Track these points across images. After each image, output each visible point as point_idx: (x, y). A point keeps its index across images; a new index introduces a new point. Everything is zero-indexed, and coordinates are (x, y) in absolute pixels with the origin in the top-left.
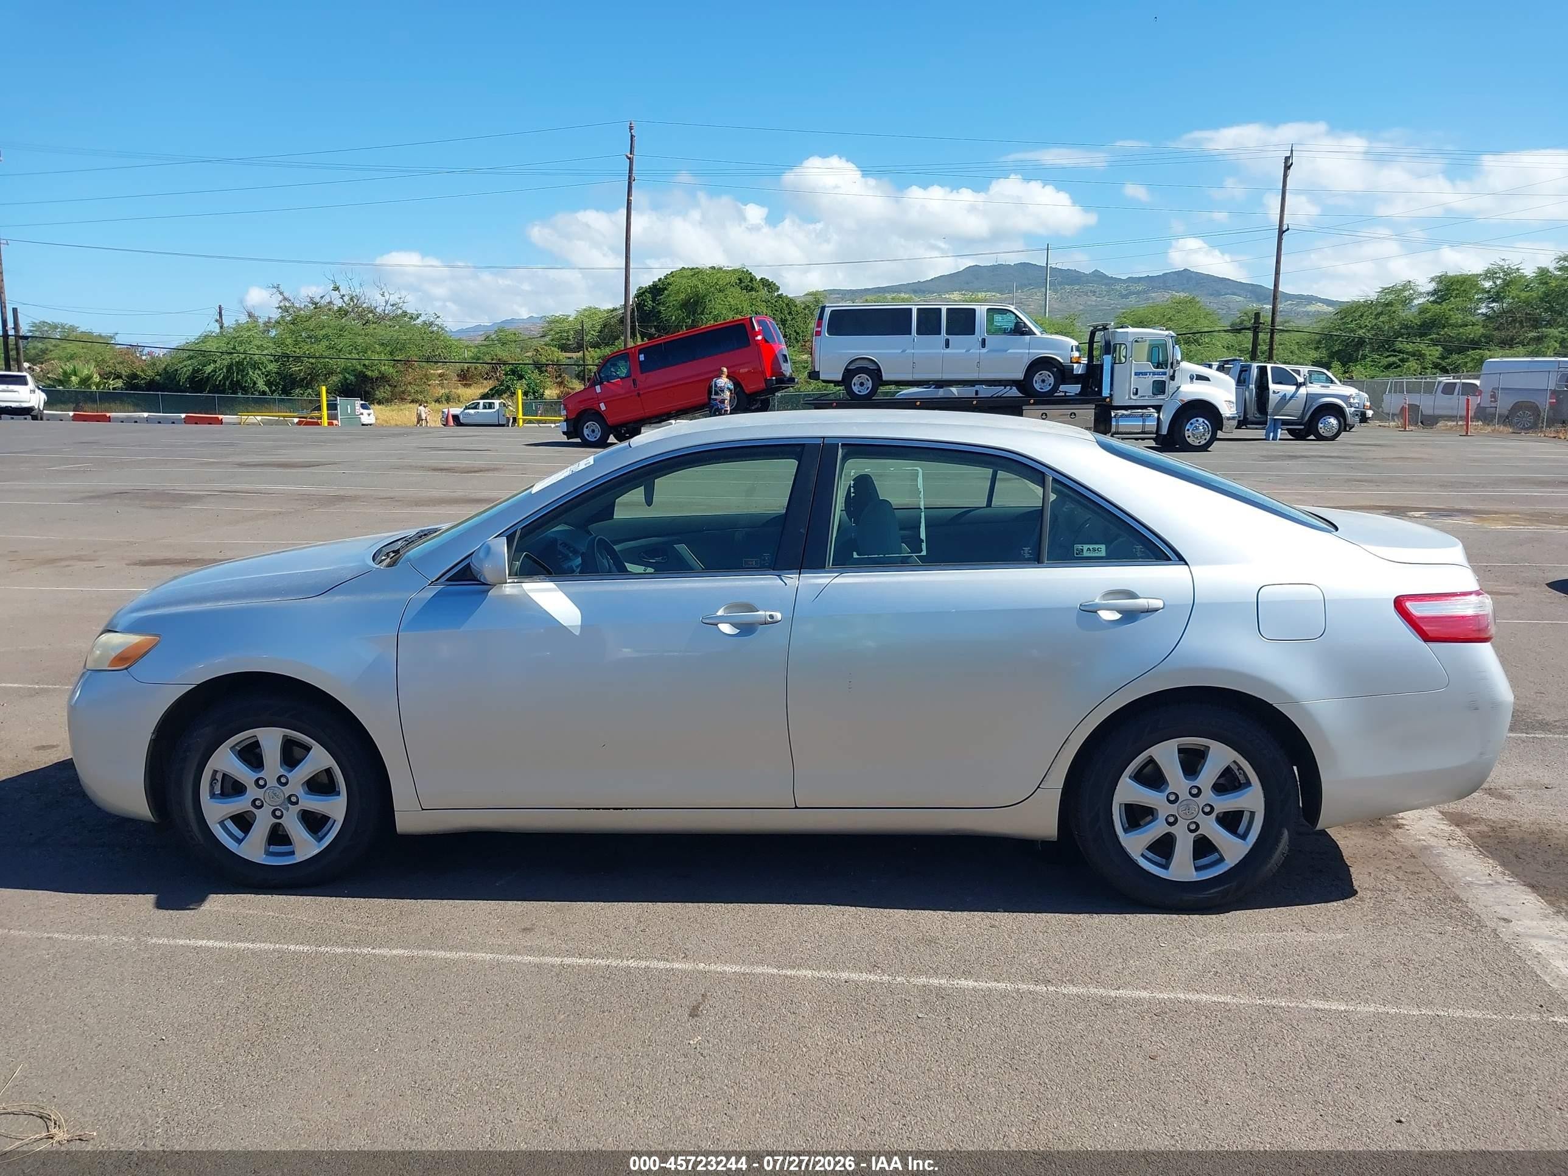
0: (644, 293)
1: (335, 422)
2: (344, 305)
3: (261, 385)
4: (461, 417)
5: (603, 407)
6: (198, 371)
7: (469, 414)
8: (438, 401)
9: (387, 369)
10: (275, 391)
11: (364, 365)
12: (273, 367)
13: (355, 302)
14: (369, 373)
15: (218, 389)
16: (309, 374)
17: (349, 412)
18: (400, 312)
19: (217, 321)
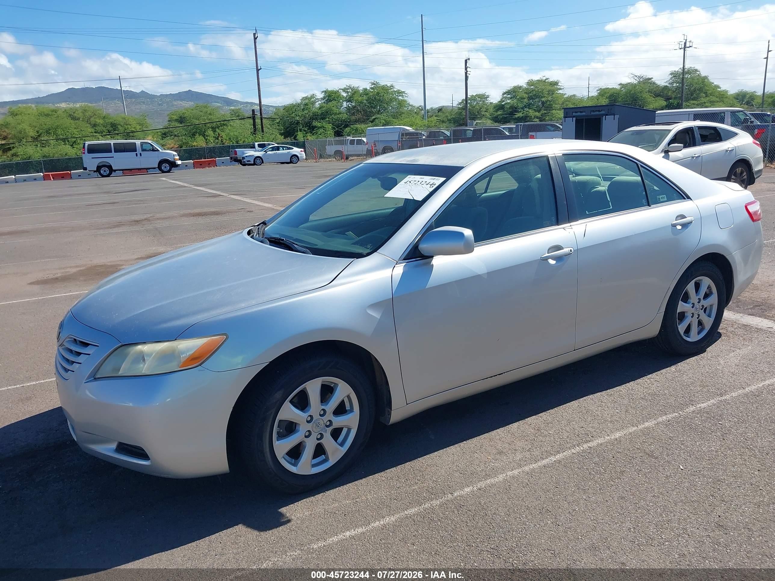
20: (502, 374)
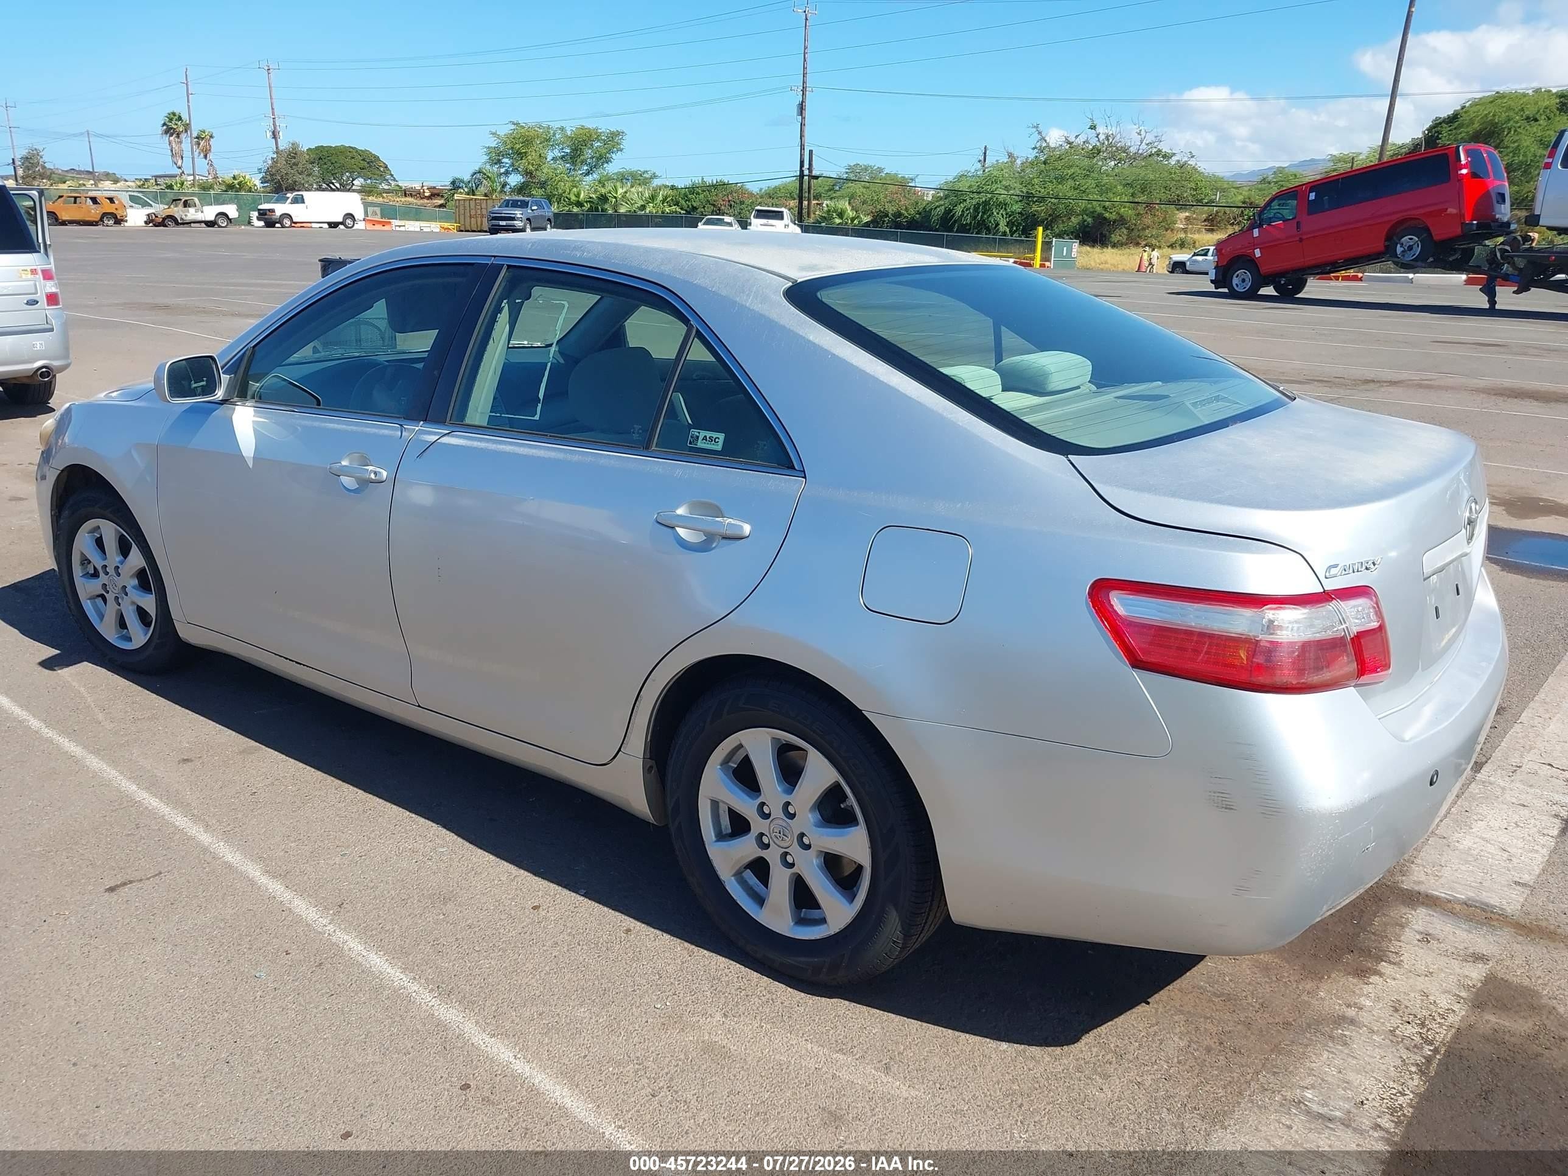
0: (1440, 123)
1: (1047, 264)
2: (1098, 144)
3: (1003, 227)
4: (1188, 263)
5: (1258, 253)
6: (950, 211)
7: (1196, 261)
8: (1172, 246)
9: (1127, 212)
10: (1015, 231)
11: (1104, 207)
12: (1017, 208)
13: (1111, 141)
14: (1107, 215)
15: (964, 229)
16: (1050, 215)
17: (1064, 254)
18: (1154, 150)
19: (980, 161)
20: (301, 664)
